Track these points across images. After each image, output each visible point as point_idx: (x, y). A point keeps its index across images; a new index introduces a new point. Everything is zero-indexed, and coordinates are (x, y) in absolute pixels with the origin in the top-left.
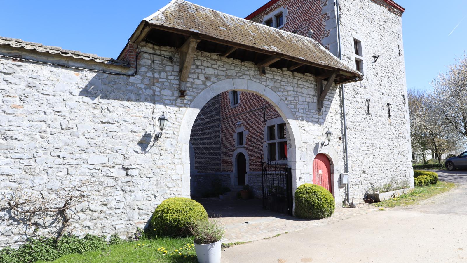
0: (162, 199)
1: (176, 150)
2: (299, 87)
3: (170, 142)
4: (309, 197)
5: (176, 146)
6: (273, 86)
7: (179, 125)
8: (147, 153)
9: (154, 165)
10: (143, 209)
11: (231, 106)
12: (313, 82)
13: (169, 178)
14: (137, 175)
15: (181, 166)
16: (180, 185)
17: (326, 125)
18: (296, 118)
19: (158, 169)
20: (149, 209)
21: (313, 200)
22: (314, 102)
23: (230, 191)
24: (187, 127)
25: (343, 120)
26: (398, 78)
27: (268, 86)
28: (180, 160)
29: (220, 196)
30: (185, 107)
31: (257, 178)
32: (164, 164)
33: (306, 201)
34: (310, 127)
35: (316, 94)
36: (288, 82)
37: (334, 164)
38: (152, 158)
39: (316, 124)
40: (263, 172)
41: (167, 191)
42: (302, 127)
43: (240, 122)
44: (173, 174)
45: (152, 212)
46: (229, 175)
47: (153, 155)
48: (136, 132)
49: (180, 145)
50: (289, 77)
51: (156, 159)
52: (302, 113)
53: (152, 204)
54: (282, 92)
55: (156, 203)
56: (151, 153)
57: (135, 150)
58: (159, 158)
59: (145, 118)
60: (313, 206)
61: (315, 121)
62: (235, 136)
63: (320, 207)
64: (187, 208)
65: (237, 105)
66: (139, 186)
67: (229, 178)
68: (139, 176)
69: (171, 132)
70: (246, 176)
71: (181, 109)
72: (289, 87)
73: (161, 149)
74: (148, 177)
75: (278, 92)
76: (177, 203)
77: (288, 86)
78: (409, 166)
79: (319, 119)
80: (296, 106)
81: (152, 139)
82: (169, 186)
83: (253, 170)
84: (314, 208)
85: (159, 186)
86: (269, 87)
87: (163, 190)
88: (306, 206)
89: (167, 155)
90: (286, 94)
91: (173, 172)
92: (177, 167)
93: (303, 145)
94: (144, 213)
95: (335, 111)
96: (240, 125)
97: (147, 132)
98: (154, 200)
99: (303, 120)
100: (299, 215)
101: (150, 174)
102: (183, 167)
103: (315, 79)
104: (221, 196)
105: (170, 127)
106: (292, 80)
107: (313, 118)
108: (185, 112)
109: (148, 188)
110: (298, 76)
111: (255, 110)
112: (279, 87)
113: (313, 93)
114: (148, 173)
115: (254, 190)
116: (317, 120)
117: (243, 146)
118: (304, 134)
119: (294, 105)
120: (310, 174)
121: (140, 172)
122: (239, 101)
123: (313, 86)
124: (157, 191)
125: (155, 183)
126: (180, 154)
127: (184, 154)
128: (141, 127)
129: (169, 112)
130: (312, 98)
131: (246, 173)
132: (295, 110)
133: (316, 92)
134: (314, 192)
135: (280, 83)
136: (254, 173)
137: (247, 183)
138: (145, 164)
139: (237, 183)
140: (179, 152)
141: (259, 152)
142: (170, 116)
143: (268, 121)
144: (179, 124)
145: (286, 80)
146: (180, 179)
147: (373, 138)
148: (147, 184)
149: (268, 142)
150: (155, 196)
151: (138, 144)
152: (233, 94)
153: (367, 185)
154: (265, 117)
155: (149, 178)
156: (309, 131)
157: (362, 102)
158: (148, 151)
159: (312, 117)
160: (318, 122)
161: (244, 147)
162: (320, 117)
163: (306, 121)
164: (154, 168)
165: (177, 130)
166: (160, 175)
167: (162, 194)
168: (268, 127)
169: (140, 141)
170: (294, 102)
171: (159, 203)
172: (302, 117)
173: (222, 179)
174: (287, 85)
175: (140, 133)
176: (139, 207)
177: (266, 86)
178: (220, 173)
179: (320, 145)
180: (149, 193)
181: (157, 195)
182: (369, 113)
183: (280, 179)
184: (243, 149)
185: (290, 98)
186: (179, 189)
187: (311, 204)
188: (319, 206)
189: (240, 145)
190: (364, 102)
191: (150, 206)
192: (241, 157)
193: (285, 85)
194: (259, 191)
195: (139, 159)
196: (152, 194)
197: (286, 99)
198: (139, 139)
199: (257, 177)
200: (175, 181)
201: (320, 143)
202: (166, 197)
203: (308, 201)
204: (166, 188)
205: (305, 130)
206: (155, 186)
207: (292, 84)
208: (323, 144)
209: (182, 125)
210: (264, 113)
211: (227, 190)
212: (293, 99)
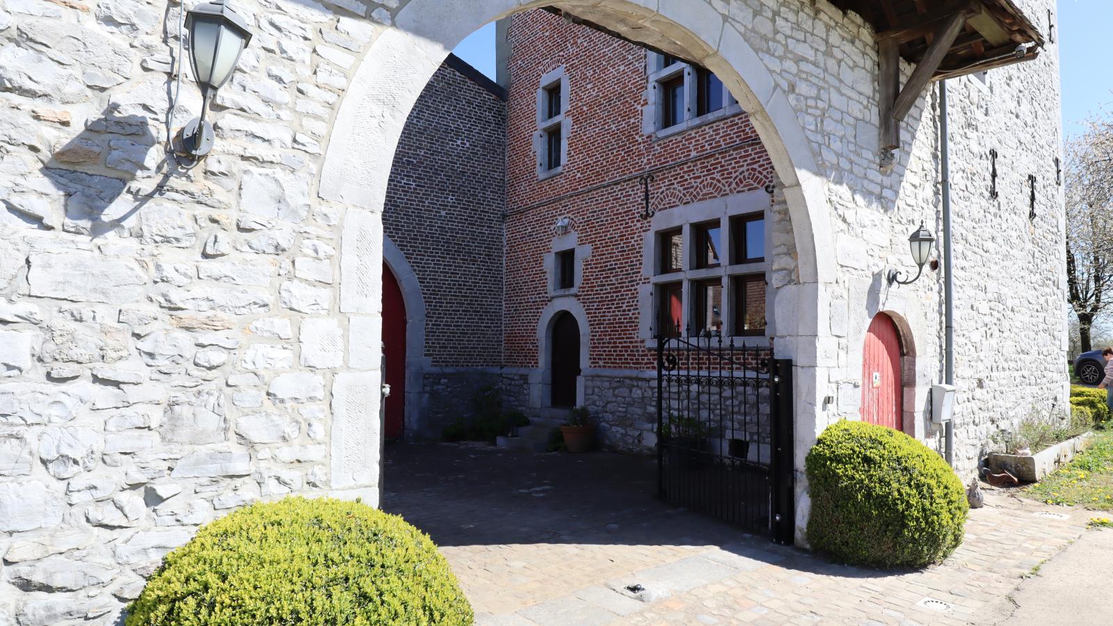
0: (204, 515)
1: (305, 234)
2: (832, 56)
3: (272, 186)
4: (881, 481)
5: (304, 214)
6: (750, 26)
7: (330, 105)
8: (111, 235)
9: (153, 309)
10: (56, 583)
11: (541, 174)
12: (869, 50)
13: (254, 392)
14: (26, 362)
15: (330, 324)
16: (319, 431)
17: (901, 213)
18: (820, 170)
19: (183, 336)
20: (101, 584)
21: (900, 494)
22: (869, 122)
23: (527, 423)
24: (375, 122)
25: (941, 204)
26: (1048, 104)
27: (733, 23)
28: (325, 294)
29: (498, 438)
30: (368, 17)
31: (615, 388)
32: (223, 308)
33: (868, 495)
34: (858, 209)
35: (877, 98)
36: (797, 24)
37: (918, 353)
38: (143, 265)
39: (874, 205)
40: (664, 372)
41: (240, 467)
42: (838, 206)
43: (566, 221)
44: (279, 365)
45: (122, 600)
46: (527, 375)
47: (150, 248)
48: (32, 94)
49: (333, 211)
50: (802, 10)
51: (169, 272)
52: (838, 155)
53: (122, 549)
54: (781, 58)
55: (155, 538)
56: (140, 236)
57: (16, 200)
58: (193, 272)
59: (109, 20)
60: (902, 519)
61: (871, 193)
62: (550, 263)
63: (927, 523)
64: (336, 591)
65: (560, 169)
66: (30, 435)
67: (525, 386)
68: (42, 370)
69: (280, 133)
70: (580, 382)
71: (346, 22)
72: (802, 45)
73: (214, 221)
74: (105, 382)
75: (767, 56)
76: (281, 552)
77: (798, 40)
78: (1061, 367)
79: (883, 187)
80: (822, 121)
81: (154, 156)
82: (254, 436)
83: (601, 363)
84: (905, 526)
85: (184, 434)
86: (737, 25)
87: (212, 458)
88: (869, 518)
89: (251, 256)
90: (793, 68)
91: (282, 357)
92: (309, 327)
93: (840, 274)
94: (60, 609)
95: (923, 170)
96: (565, 231)
97: (114, 107)
98: (144, 523)
99: (839, 182)
100: (832, 547)
101: (120, 364)
102: (340, 332)
103: (876, 43)
104: (500, 441)
105: (279, 105)
106: (810, 22)
107: (867, 178)
108: (370, 43)
109: (99, 447)
110: (829, 13)
111: (616, 183)
112: (770, 35)
113: (869, 91)
114: (111, 354)
115: (603, 424)
116: (877, 190)
117: (574, 290)
118: (842, 234)
119: (816, 117)
120: (856, 386)
121: (51, 346)
122: (564, 159)
123: (869, 64)
124: (165, 465)
125: (156, 417)
126: (329, 257)
127: (349, 259)
128: (77, 72)
129: (272, 24)
130: (866, 107)
131: (578, 372)
132: (819, 138)
133: (877, 88)
134: (898, 460)
135: (773, 20)
136: (608, 372)
137: (580, 401)
138: (94, 297)
139: (549, 403)
140: (324, 248)
141: (624, 311)
142: (279, 43)
143: (657, 214)
144: (332, 98)
145: (792, 17)
146: (320, 394)
147: (1000, 276)
148: (97, 420)
149: (654, 279)
150: (153, 499)
151: (47, 170)
152: (546, 138)
153: (985, 426)
154: (647, 203)
155: (117, 384)
156: (855, 226)
157: (981, 157)
158: (117, 224)
159: (865, 177)
160: (880, 198)
161: (576, 296)
162: (887, 181)
163: (850, 188)
164: (155, 326)
165: (320, 127)
166: (194, 371)
167: (205, 481)
168: (657, 233)
169: (61, 153)
170: (816, 107)
171: (178, 539)
172: (838, 168)
173: (504, 387)
174: (795, 34)
175: (68, 108)
176: (23, 571)
177: (725, 18)
178: (497, 370)
179: (884, 282)
180: (108, 480)
181: (162, 491)
182: (994, 194)
183: (694, 395)
184: (574, 300)
185: (803, 88)
186: (314, 453)
187: (892, 508)
188: (926, 518)
189: (562, 288)
190: (984, 157)
191: (109, 561)
192: (564, 325)
193: (789, 32)
194: (619, 429)
195: (47, 266)
196: (134, 487)
197: (792, 88)
198: (62, 139)
199: (615, 385)
200: (289, 404)
201: (883, 276)
202: (229, 499)
203: (878, 496)
204: (233, 445)
205: (844, 220)
206: (154, 437)
207: (809, 38)
208: (894, 277)
209: (347, 106)
210: (647, 191)
211: (517, 421)
212: (814, 92)
